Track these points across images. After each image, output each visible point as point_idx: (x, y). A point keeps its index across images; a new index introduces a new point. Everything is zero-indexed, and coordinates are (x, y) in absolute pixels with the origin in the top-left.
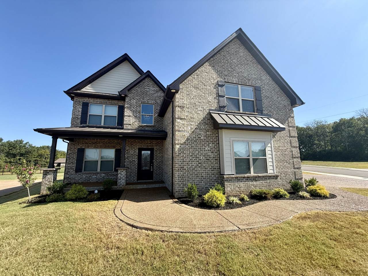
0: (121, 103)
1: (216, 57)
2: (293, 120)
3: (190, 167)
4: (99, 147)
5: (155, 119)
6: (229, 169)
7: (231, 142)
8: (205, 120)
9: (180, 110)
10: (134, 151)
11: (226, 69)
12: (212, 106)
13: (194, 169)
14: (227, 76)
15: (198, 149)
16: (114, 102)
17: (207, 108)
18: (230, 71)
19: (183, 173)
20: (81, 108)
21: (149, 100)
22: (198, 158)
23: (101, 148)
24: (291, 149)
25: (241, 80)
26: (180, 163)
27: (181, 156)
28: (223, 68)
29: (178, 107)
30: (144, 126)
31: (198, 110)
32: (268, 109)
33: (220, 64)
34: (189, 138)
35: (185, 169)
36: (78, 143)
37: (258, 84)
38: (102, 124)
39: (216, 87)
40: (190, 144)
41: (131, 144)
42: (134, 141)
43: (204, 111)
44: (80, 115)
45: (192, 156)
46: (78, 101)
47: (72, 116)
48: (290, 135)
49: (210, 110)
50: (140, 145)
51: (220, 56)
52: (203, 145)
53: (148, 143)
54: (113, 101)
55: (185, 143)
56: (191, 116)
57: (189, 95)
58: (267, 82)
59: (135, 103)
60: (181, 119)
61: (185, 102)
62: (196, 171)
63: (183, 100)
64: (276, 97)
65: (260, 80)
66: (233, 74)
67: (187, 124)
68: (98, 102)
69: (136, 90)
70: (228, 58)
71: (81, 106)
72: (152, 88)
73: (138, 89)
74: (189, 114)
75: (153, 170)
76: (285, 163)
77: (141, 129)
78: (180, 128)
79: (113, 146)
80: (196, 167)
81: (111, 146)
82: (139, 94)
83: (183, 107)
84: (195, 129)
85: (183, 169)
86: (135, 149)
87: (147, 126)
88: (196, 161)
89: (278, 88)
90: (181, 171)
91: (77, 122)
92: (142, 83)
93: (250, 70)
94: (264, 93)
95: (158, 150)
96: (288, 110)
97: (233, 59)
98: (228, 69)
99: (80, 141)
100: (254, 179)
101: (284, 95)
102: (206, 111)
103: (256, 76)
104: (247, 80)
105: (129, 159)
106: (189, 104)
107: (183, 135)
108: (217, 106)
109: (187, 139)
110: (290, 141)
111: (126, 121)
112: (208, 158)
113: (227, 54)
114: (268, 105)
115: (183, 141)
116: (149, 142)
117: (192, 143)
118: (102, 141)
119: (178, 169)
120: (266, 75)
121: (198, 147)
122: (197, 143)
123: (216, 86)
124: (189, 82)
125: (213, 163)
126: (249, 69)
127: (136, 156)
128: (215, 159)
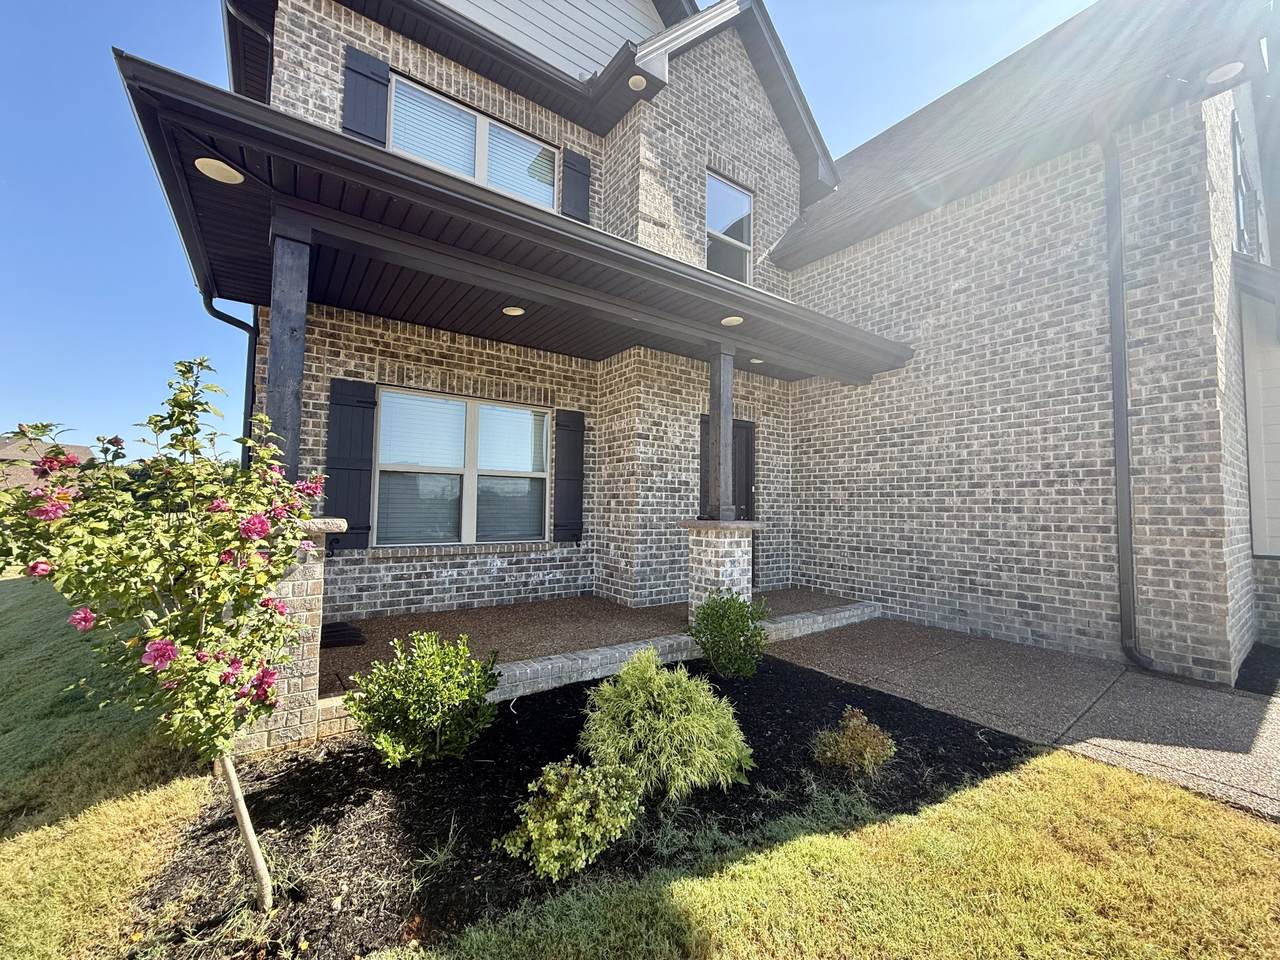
0: (575, 140)
4: (467, 387)
5: (760, 274)
10: (686, 428)
16: (540, 121)
21: (739, 160)
23: (481, 397)
36: (333, 345)
46: (313, 25)
54: (535, 110)
59: (684, 155)
71: (339, 75)
72: (746, 101)
79: (546, 390)
81: (533, 390)
86: (690, 422)
92: (710, 51)
95: (771, 434)
99: (341, 328)
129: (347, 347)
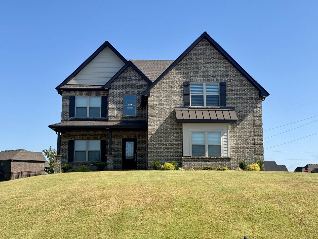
0: (104, 94)
1: (183, 61)
2: (260, 110)
3: (159, 151)
4: (86, 138)
5: (137, 110)
6: (187, 153)
7: (190, 133)
8: (171, 116)
9: (151, 109)
10: (119, 141)
11: (192, 70)
12: (178, 104)
13: (161, 153)
14: (192, 76)
15: (165, 138)
16: (97, 94)
17: (173, 106)
18: (195, 71)
19: (153, 155)
20: (68, 102)
21: (132, 90)
22: (165, 145)
23: (89, 139)
24: (254, 137)
25: (206, 78)
26: (151, 148)
27: (152, 143)
28: (189, 70)
29: (150, 107)
30: (127, 117)
31: (166, 109)
32: (232, 102)
33: (186, 67)
34: (158, 130)
35: (155, 153)
36: (69, 135)
37: (224, 79)
38: (88, 116)
39: (182, 88)
40: (159, 134)
41: (116, 135)
42: (118, 132)
43: (170, 109)
44: (68, 109)
45: (160, 143)
46: (66, 95)
47: (62, 110)
48: (254, 125)
49: (176, 107)
50: (124, 136)
51: (187, 60)
52: (169, 135)
53: (131, 134)
54: (96, 92)
55: (155, 134)
56: (160, 113)
57: (159, 97)
58: (234, 77)
59: (118, 94)
60: (152, 116)
61: (156, 103)
62: (163, 154)
63: (154, 102)
64: (243, 90)
65: (226, 75)
66: (198, 74)
67: (157, 120)
68: (83, 95)
69: (118, 81)
70: (195, 60)
71: (69, 100)
72: (133, 78)
73: (120, 80)
74: (158, 112)
75: (137, 160)
76: (245, 149)
77: (124, 121)
78: (152, 123)
79: (99, 137)
80: (163, 151)
81: (97, 137)
82: (121, 85)
83: (154, 107)
84: (163, 123)
85: (153, 153)
86: (120, 140)
87: (130, 117)
88: (163, 147)
89: (246, 81)
90: (152, 154)
91: (67, 116)
92: (124, 73)
93: (216, 68)
94: (230, 88)
95: (141, 140)
96: (255, 101)
97: (199, 60)
98: (194, 70)
99: (70, 133)
100: (207, 160)
101: (252, 87)
102: (172, 109)
103: (222, 72)
104: (212, 78)
105: (114, 149)
106: (158, 104)
107: (154, 128)
108: (182, 103)
109: (156, 131)
110: (254, 130)
111: (110, 113)
112: (173, 145)
113: (193, 56)
114: (233, 98)
115: (153, 132)
116: (132, 132)
117: (160, 134)
118: (88, 133)
119: (150, 153)
120: (234, 69)
121: (165, 136)
122: (165, 134)
123: (181, 86)
124: (159, 87)
125: (177, 149)
126: (215, 66)
127: (120, 146)
128: (179, 146)
129: (70, 135)
